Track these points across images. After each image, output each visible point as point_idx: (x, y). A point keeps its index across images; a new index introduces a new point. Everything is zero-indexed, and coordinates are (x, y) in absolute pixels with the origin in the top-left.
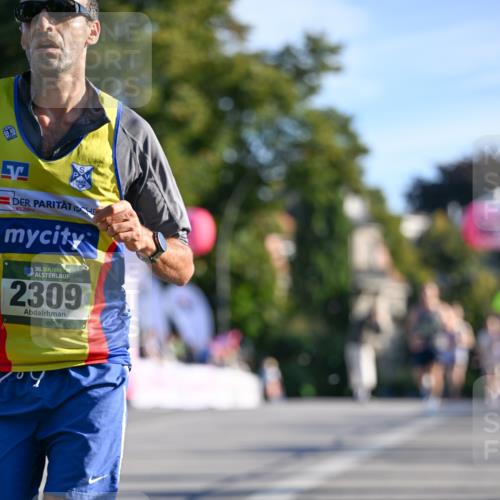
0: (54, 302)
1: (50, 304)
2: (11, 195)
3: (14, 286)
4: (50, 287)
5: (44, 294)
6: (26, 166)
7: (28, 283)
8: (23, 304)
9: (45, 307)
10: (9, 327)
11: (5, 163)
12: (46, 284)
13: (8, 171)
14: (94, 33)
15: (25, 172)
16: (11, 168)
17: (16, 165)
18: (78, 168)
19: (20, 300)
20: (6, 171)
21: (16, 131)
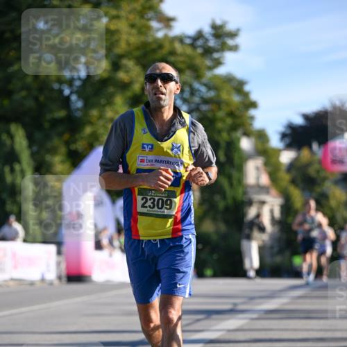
0: (160, 206)
1: (158, 208)
2: (145, 159)
3: (142, 199)
4: (158, 200)
5: (156, 203)
6: (152, 145)
7: (149, 198)
8: (146, 207)
9: (156, 209)
10: (139, 217)
11: (143, 144)
12: (156, 198)
13: (145, 148)
14: (178, 89)
15: (152, 148)
16: (145, 146)
17: (148, 145)
18: (175, 145)
19: (146, 205)
20: (143, 148)
21: (147, 130)
